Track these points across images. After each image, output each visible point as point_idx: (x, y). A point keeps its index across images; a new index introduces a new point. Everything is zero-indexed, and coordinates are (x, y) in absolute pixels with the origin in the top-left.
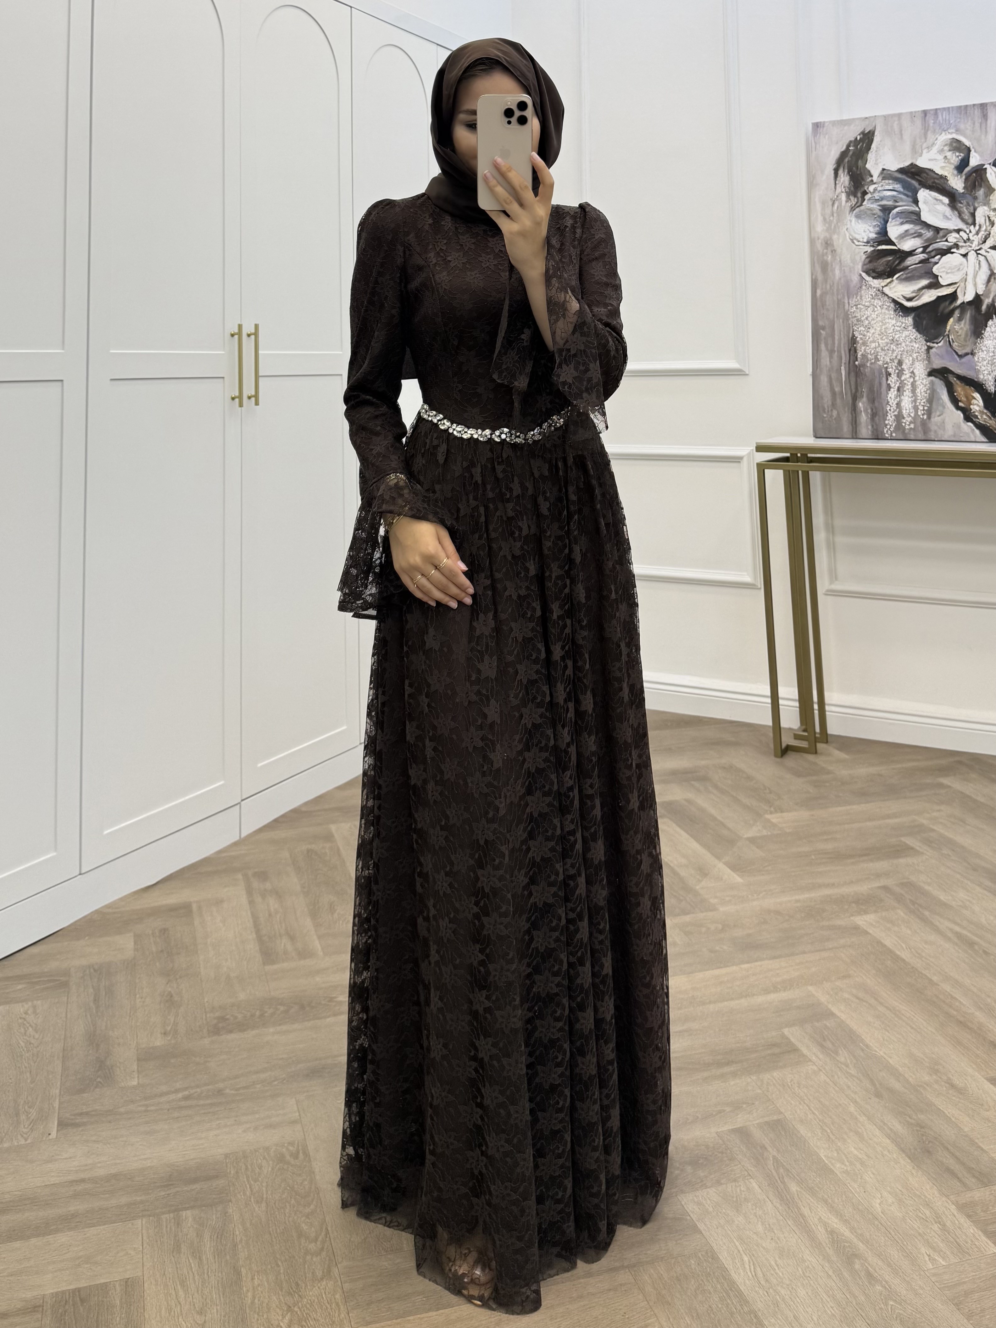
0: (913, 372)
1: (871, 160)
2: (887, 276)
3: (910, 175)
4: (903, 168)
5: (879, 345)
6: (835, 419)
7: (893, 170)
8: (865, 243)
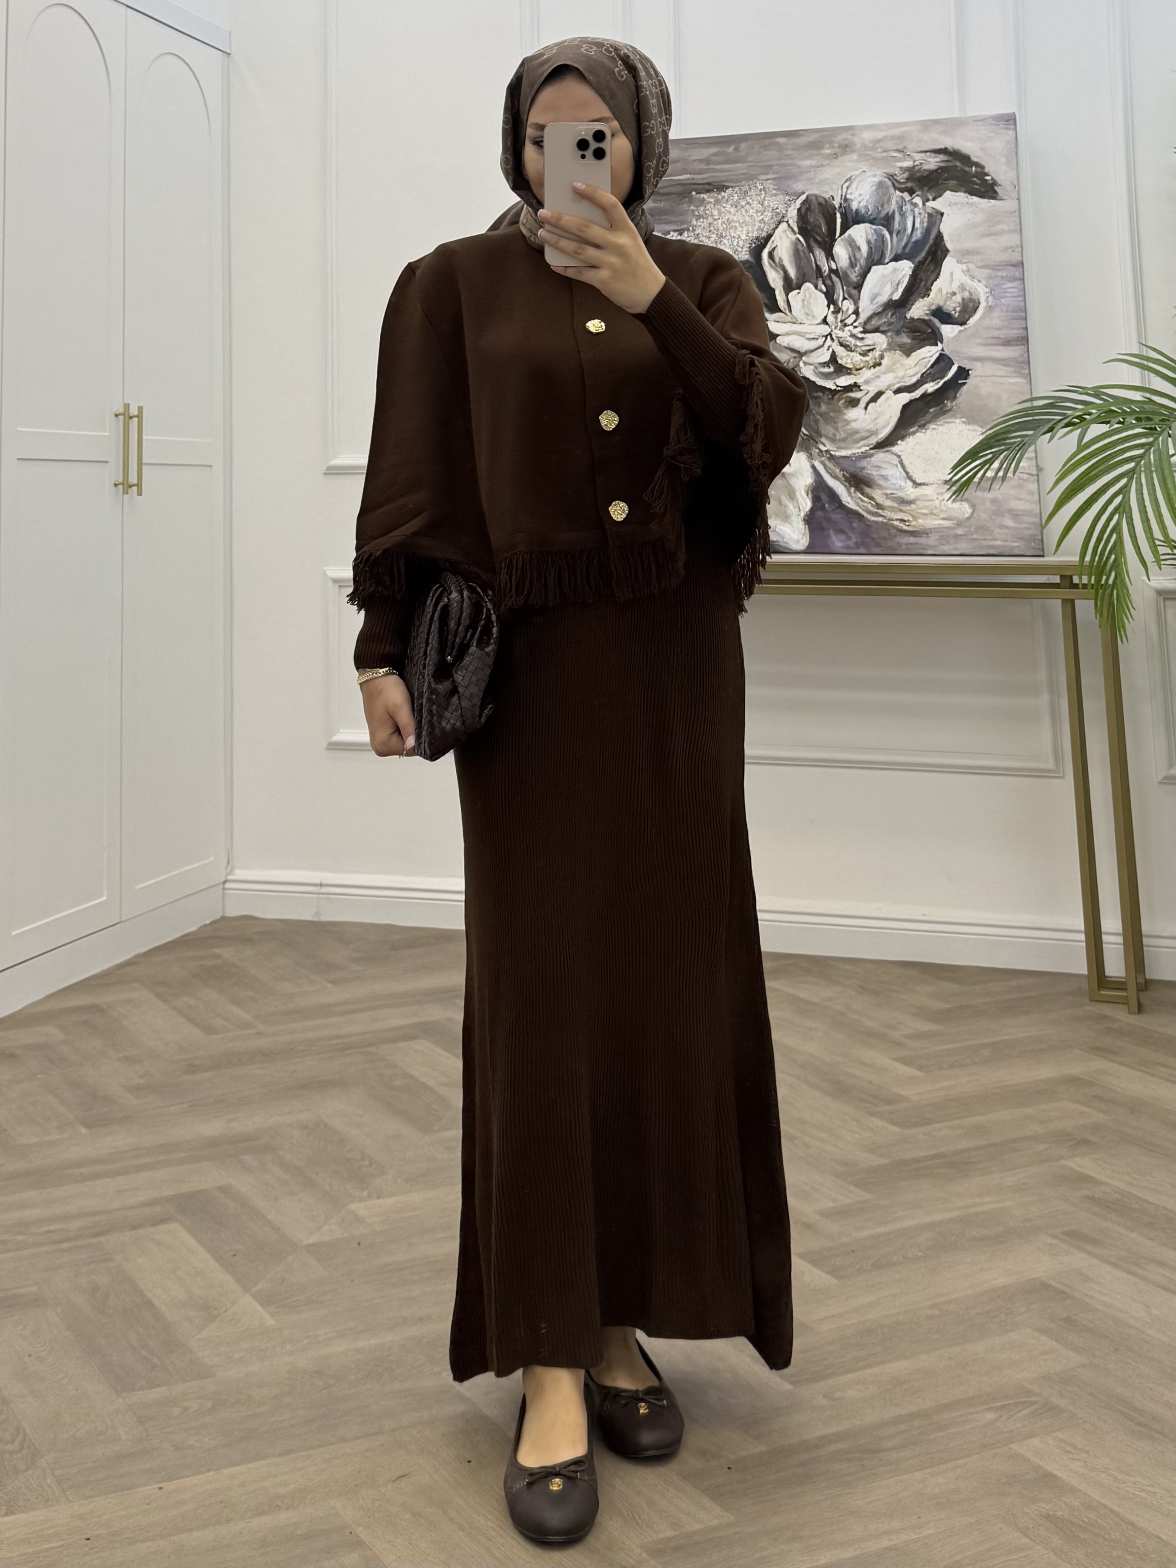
1: (954, 198)
2: (802, 227)
3: (933, 248)
4: (943, 240)
7: (941, 228)
8: (845, 196)
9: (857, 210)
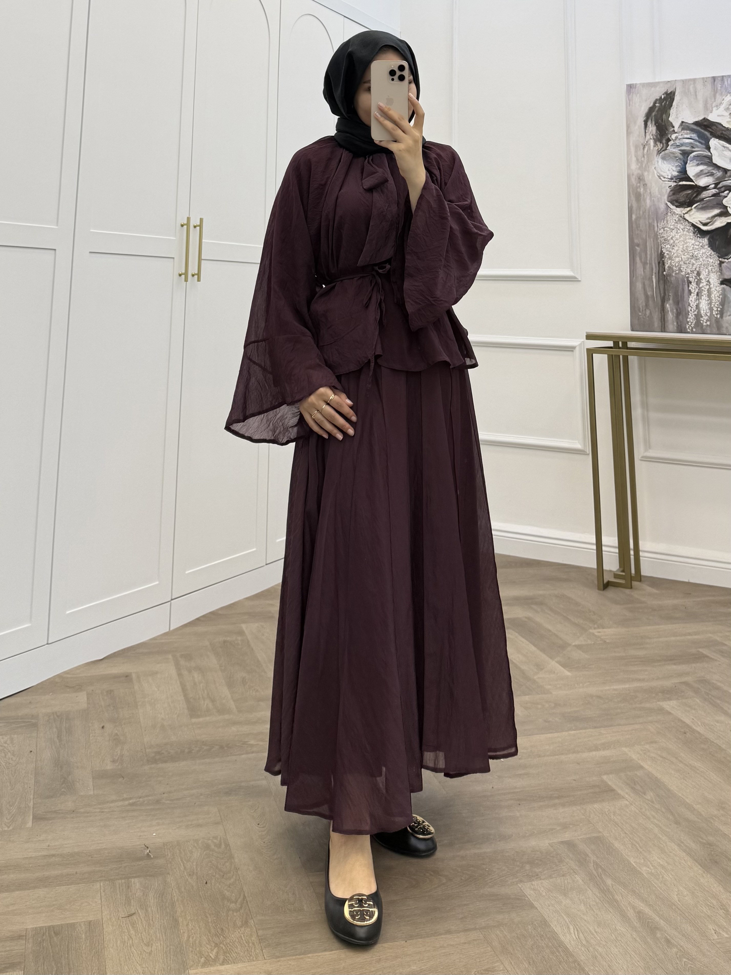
0: (708, 281)
1: (673, 115)
2: (688, 205)
3: (703, 127)
4: (698, 121)
5: (682, 259)
6: (648, 317)
7: (690, 123)
8: (669, 179)
9: (678, 172)
